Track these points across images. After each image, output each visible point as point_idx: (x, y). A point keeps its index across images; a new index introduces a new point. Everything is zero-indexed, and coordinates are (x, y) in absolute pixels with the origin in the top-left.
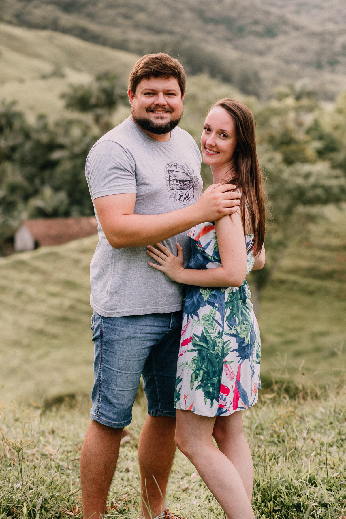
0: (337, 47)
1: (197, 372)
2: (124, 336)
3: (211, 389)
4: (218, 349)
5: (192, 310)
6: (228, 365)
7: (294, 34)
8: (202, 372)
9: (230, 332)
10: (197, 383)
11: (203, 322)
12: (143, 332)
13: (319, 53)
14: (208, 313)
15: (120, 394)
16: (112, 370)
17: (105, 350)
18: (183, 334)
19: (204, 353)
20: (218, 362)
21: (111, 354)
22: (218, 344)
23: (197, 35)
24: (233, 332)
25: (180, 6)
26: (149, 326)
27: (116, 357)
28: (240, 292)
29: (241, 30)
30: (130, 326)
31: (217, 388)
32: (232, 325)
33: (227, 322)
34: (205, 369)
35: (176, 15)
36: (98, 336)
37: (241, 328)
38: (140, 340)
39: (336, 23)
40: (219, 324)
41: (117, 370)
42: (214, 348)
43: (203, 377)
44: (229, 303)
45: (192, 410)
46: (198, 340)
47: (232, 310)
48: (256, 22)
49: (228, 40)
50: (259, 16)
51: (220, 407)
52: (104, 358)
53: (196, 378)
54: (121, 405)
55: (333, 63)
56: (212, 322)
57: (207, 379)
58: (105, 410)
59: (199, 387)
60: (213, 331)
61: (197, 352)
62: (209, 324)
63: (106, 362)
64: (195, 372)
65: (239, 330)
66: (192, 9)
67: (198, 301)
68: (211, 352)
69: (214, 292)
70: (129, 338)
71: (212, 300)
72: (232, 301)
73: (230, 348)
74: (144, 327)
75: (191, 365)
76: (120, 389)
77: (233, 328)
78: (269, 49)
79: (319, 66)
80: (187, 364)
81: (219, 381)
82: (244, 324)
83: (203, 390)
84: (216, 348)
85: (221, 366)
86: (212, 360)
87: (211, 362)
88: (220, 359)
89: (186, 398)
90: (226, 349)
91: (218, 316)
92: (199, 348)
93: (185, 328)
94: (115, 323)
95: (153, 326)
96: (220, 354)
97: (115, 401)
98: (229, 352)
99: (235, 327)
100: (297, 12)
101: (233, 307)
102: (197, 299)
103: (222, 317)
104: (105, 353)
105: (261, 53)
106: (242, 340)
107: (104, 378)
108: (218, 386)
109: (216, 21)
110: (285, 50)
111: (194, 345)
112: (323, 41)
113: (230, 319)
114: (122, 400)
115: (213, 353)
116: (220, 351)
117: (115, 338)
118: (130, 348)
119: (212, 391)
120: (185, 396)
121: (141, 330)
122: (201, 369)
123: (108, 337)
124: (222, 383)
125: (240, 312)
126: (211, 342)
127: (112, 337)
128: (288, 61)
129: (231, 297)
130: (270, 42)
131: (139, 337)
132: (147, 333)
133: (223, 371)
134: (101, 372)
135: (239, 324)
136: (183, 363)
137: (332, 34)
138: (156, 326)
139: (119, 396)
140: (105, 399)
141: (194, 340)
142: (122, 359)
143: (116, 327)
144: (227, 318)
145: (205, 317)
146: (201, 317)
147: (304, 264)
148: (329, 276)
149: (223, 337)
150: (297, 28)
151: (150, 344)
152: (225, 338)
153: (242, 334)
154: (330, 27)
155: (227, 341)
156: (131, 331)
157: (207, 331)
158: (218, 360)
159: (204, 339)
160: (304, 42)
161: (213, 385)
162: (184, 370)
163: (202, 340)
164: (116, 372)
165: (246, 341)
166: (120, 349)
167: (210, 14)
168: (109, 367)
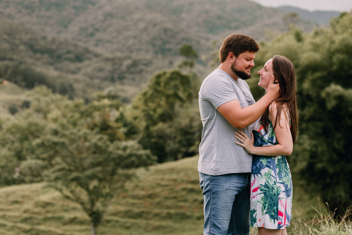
0: (124, 67)
1: (265, 205)
2: (224, 189)
3: (273, 214)
4: (275, 191)
5: (257, 171)
6: (281, 200)
7: (95, 59)
8: (267, 205)
9: (280, 181)
10: (265, 211)
11: (265, 177)
12: (234, 186)
13: (113, 72)
14: (267, 172)
15: (222, 222)
16: (218, 208)
17: (213, 197)
18: (252, 185)
19: (268, 194)
20: (276, 198)
21: (217, 199)
22: (274, 188)
23: (29, 61)
24: (281, 181)
25: (17, 42)
26: (236, 183)
27: (220, 201)
28: (283, 160)
29: (59, 57)
30: (227, 183)
31: (277, 213)
32: (280, 178)
33: (278, 176)
34: (269, 203)
35: (14, 48)
36: (208, 190)
37: (285, 179)
38: (232, 191)
39: (122, 52)
40: (274, 177)
41: (221, 208)
42: (273, 191)
43: (268, 207)
44: (277, 165)
45: (264, 227)
46: (263, 187)
47: (280, 169)
48: (69, 52)
49: (51, 64)
50: (71, 48)
51: (279, 224)
52: (213, 202)
53: (265, 208)
54: (224, 228)
55: (121, 78)
56: (270, 176)
57: (270, 208)
58: (214, 232)
59: (266, 213)
60: (271, 181)
61: (263, 194)
62: (268, 178)
63: (214, 204)
64: (263, 205)
65: (284, 180)
66: (25, 44)
67: (259, 166)
68: (271, 193)
69: (269, 160)
70: (227, 189)
71: (269, 164)
72: (279, 164)
73: (281, 190)
74: (234, 184)
75: (261, 201)
76: (223, 219)
77: (281, 179)
78: (79, 69)
79: (112, 80)
80: (258, 202)
81: (277, 209)
82: (286, 177)
83: (269, 215)
84: (274, 190)
85: (277, 200)
86: (272, 197)
87: (272, 199)
88: (276, 196)
89: (260, 220)
90: (279, 191)
91: (273, 173)
92: (265, 191)
93: (253, 182)
94: (219, 181)
95: (238, 183)
96: (276, 194)
97: (220, 226)
98: (281, 193)
99: (282, 179)
100: (96, 45)
101: (280, 167)
102: (259, 165)
103: (275, 173)
104: (213, 199)
105: (73, 72)
106: (286, 186)
107: (213, 213)
108: (277, 211)
109: (42, 51)
110: (89, 70)
111: (261, 190)
112: (114, 64)
113: (279, 174)
114: (224, 225)
115: (272, 193)
116: (276, 192)
117: (219, 190)
118: (228, 195)
119: (274, 215)
120: (259, 219)
121: (233, 185)
122: (266, 203)
123: (215, 189)
124: (279, 210)
125: (284, 170)
126: (270, 187)
127: (217, 190)
128: (91, 78)
129: (278, 162)
130: (79, 65)
131: (232, 189)
132: (235, 187)
133: (279, 203)
134: (211, 211)
135: (284, 177)
136: (256, 201)
137: (120, 59)
138: (240, 183)
139: (222, 223)
140: (215, 226)
141: (261, 187)
142: (223, 202)
143: (220, 184)
144: (278, 173)
145: (265, 174)
146: (263, 175)
147: (122, 208)
148: (139, 215)
149: (276, 184)
150: (97, 55)
151: (236, 193)
152: (278, 185)
153: (286, 182)
154: (119, 54)
155: (279, 187)
156: (228, 186)
157: (268, 181)
158: (275, 197)
159: (266, 186)
160: (102, 65)
161: (274, 211)
162: (257, 205)
163: (265, 187)
164: (220, 210)
165: (288, 187)
166: (222, 196)
167: (37, 47)
168: (216, 207)
